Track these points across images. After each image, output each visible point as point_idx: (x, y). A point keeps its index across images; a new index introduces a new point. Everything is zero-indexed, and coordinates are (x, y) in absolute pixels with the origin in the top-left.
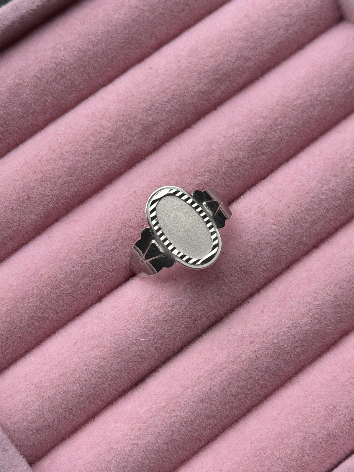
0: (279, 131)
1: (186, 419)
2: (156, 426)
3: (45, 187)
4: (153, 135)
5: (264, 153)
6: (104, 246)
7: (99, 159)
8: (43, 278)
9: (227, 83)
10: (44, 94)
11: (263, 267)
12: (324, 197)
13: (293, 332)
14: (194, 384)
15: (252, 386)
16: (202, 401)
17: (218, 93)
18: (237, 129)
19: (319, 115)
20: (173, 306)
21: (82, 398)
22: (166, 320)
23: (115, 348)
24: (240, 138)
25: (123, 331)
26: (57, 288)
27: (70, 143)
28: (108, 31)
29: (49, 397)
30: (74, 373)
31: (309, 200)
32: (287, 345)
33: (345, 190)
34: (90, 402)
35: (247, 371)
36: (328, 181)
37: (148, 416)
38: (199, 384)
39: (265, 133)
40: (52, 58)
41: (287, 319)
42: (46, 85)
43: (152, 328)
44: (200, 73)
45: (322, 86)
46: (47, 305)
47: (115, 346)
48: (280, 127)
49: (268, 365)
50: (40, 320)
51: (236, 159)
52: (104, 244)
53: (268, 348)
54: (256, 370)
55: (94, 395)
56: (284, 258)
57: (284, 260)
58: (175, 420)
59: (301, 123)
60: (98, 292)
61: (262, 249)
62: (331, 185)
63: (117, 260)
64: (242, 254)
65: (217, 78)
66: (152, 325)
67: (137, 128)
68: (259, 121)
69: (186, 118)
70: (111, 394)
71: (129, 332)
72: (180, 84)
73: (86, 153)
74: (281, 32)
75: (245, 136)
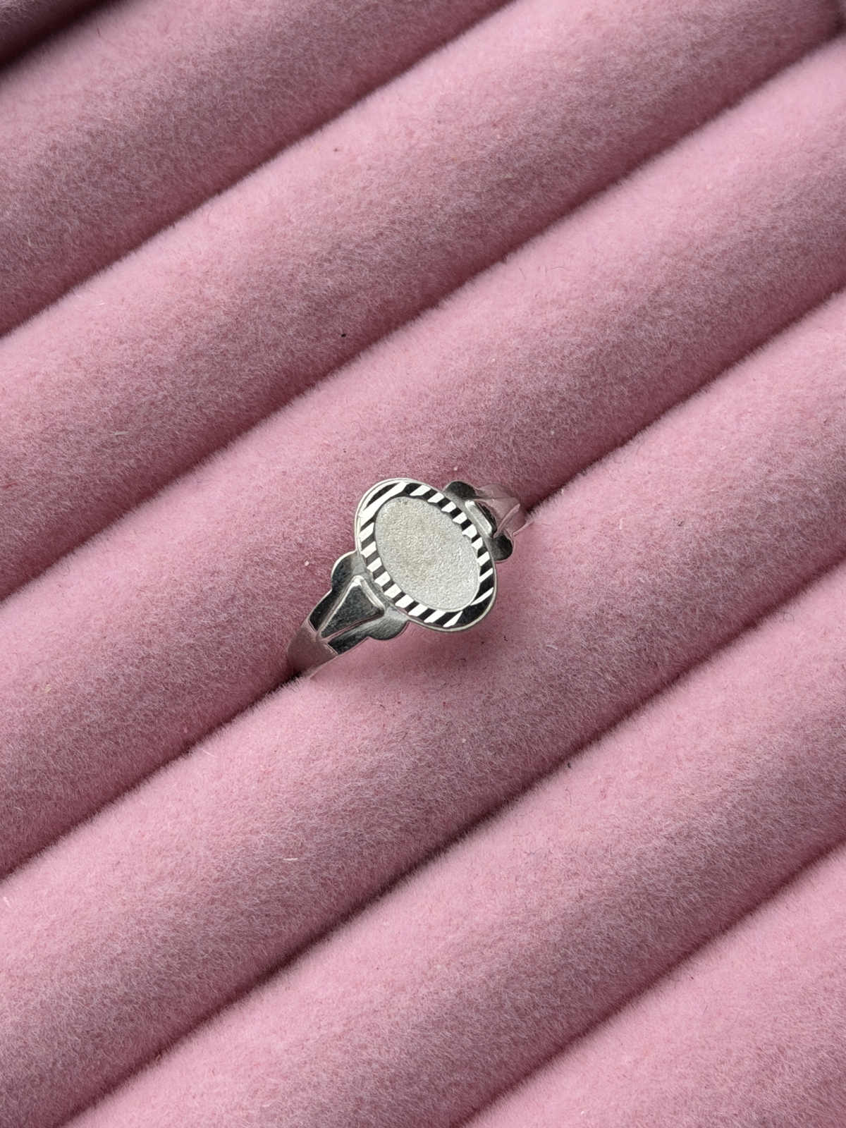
0: (664, 322)
1: (393, 1071)
2: (316, 1087)
3: (53, 457)
4: (338, 325)
5: (623, 380)
6: (198, 615)
7: (195, 385)
8: (38, 693)
9: (535, 192)
10: (59, 213)
11: (609, 678)
12: (775, 498)
13: (681, 850)
14: (418, 980)
15: (569, 988)
16: (438, 1025)
17: (510, 219)
18: (554, 315)
19: (770, 283)
20: (370, 774)
21: (128, 1008)
22: (353, 811)
23: (216, 881)
24: (562, 339)
25: (240, 838)
26: (74, 720)
27: (121, 343)
28: (229, 51)
29: (41, 1003)
30: (109, 942)
31: (735, 504)
32: (665, 883)
33: (832, 481)
34: (150, 1018)
35: (556, 950)
36: (788, 459)
37: (296, 1059)
38: (431, 979)
39: (627, 328)
40: (81, 118)
41: (666, 816)
42: (65, 189)
43: (315, 830)
44: (464, 167)
45: (780, 207)
46: (47, 763)
47: (216, 875)
48: (667, 312)
49: (613, 934)
50: (28, 801)
51: (551, 394)
52: (198, 609)
53: (612, 893)
54: (581, 947)
55: (160, 999)
56: (666, 654)
57: (667, 660)
58: (367, 1073)
59: (723, 301)
60: (182, 731)
61: (607, 632)
62: (796, 468)
63: (232, 650)
64: (556, 644)
65: (507, 180)
66: (315, 821)
67: (297, 306)
68: (613, 295)
69: (424, 283)
70: (204, 997)
71: (255, 838)
72: (410, 194)
73: (161, 370)
74: (680, 62)
75: (574, 334)
